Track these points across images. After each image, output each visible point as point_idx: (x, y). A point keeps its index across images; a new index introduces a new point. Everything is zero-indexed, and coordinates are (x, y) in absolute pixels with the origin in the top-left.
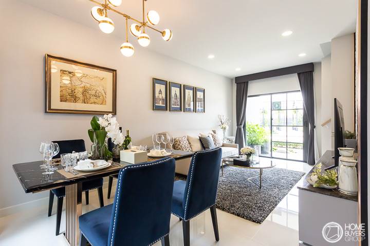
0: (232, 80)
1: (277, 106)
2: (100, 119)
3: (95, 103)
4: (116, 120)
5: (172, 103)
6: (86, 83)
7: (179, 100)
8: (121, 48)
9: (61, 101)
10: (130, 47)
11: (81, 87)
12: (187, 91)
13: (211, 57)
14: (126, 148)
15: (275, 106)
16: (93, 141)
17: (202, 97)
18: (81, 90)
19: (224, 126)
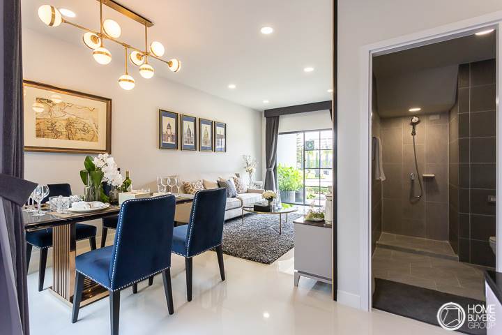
0: (261, 113)
1: (310, 145)
2: (95, 159)
3: (82, 139)
4: (114, 160)
5: (184, 140)
6: (71, 114)
7: (193, 136)
8: (120, 81)
9: (37, 136)
10: (130, 81)
11: (64, 120)
12: (203, 126)
13: (232, 86)
14: (125, 191)
15: (308, 145)
16: (85, 184)
17: (223, 133)
18: (64, 123)
19: (250, 168)
